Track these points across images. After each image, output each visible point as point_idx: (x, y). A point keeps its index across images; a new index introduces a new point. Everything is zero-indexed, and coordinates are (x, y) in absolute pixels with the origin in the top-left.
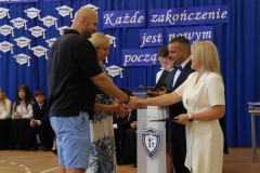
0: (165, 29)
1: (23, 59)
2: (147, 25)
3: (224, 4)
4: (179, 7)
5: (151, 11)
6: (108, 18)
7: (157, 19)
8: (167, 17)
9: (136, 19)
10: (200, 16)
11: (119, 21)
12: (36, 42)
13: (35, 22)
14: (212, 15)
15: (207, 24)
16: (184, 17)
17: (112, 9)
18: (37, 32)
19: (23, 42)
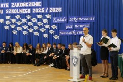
0: (74, 23)
1: (25, 33)
2: (67, 22)
3: (94, 15)
4: (79, 16)
5: (69, 17)
6: (54, 19)
7: (71, 20)
8: (75, 19)
9: (64, 20)
10: (86, 19)
11: (58, 21)
12: (29, 27)
13: (29, 20)
14: (89, 19)
15: (88, 22)
16: (80, 19)
17: (56, 16)
18: (30, 24)
19: (25, 27)
